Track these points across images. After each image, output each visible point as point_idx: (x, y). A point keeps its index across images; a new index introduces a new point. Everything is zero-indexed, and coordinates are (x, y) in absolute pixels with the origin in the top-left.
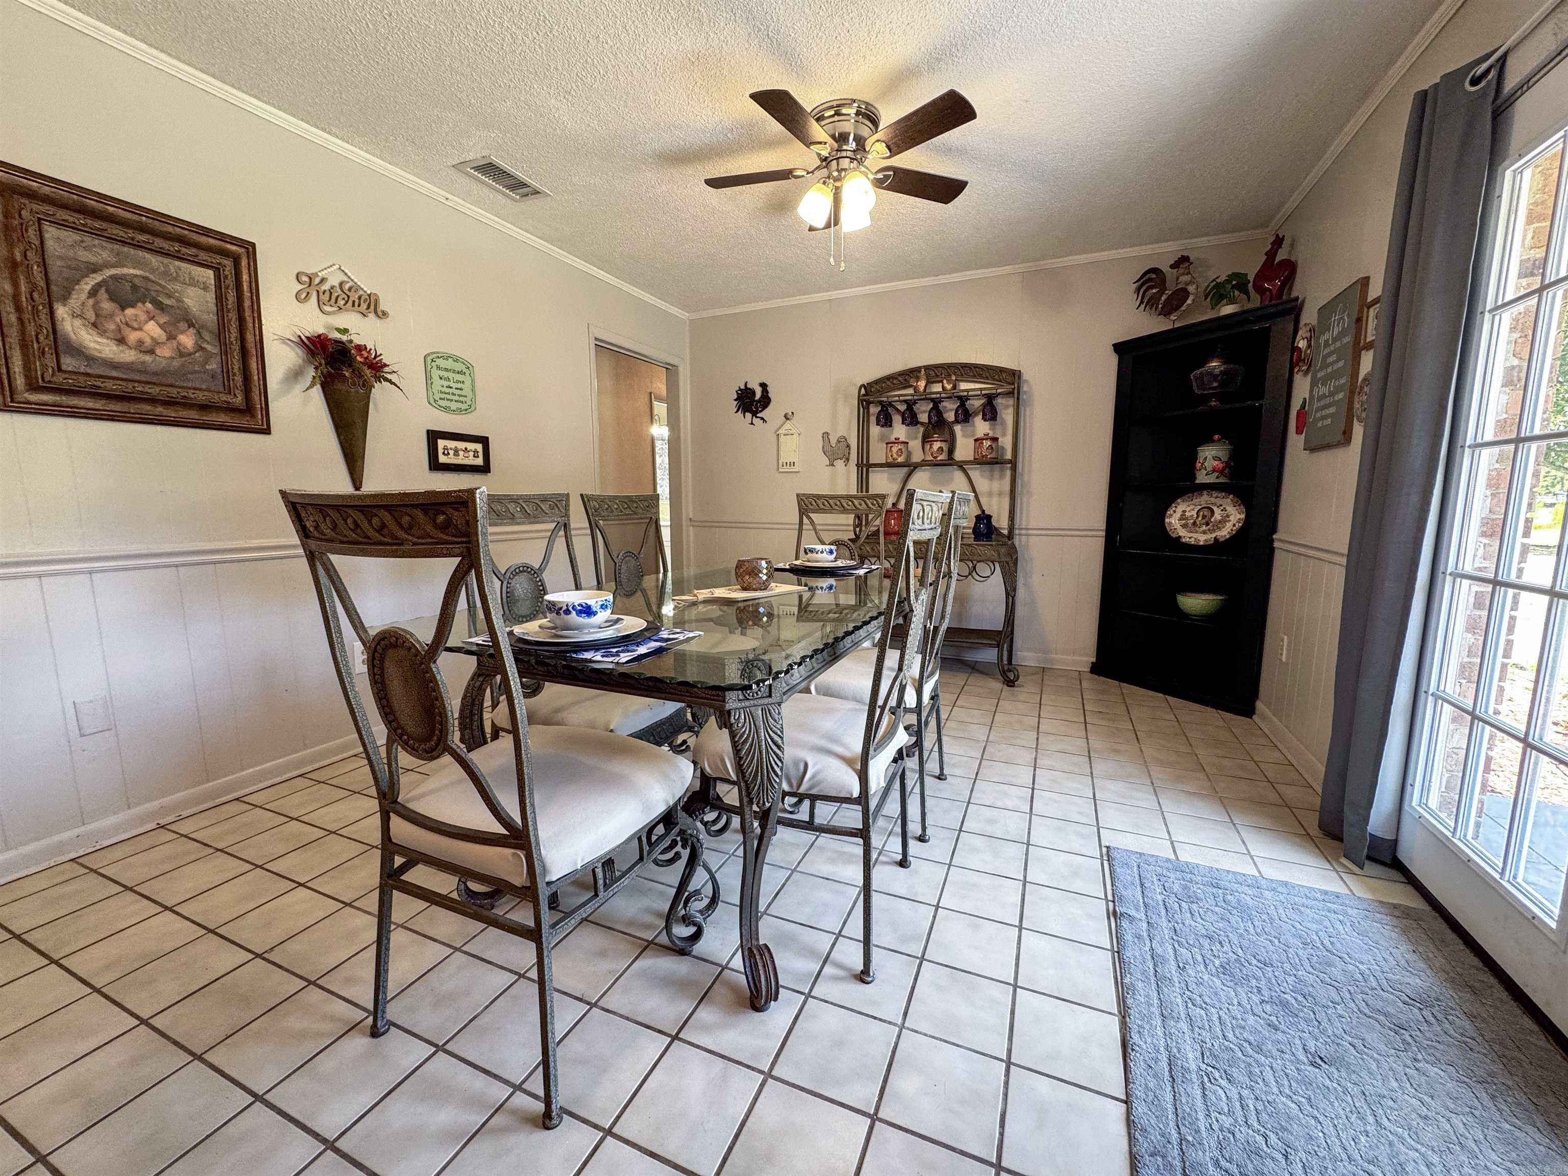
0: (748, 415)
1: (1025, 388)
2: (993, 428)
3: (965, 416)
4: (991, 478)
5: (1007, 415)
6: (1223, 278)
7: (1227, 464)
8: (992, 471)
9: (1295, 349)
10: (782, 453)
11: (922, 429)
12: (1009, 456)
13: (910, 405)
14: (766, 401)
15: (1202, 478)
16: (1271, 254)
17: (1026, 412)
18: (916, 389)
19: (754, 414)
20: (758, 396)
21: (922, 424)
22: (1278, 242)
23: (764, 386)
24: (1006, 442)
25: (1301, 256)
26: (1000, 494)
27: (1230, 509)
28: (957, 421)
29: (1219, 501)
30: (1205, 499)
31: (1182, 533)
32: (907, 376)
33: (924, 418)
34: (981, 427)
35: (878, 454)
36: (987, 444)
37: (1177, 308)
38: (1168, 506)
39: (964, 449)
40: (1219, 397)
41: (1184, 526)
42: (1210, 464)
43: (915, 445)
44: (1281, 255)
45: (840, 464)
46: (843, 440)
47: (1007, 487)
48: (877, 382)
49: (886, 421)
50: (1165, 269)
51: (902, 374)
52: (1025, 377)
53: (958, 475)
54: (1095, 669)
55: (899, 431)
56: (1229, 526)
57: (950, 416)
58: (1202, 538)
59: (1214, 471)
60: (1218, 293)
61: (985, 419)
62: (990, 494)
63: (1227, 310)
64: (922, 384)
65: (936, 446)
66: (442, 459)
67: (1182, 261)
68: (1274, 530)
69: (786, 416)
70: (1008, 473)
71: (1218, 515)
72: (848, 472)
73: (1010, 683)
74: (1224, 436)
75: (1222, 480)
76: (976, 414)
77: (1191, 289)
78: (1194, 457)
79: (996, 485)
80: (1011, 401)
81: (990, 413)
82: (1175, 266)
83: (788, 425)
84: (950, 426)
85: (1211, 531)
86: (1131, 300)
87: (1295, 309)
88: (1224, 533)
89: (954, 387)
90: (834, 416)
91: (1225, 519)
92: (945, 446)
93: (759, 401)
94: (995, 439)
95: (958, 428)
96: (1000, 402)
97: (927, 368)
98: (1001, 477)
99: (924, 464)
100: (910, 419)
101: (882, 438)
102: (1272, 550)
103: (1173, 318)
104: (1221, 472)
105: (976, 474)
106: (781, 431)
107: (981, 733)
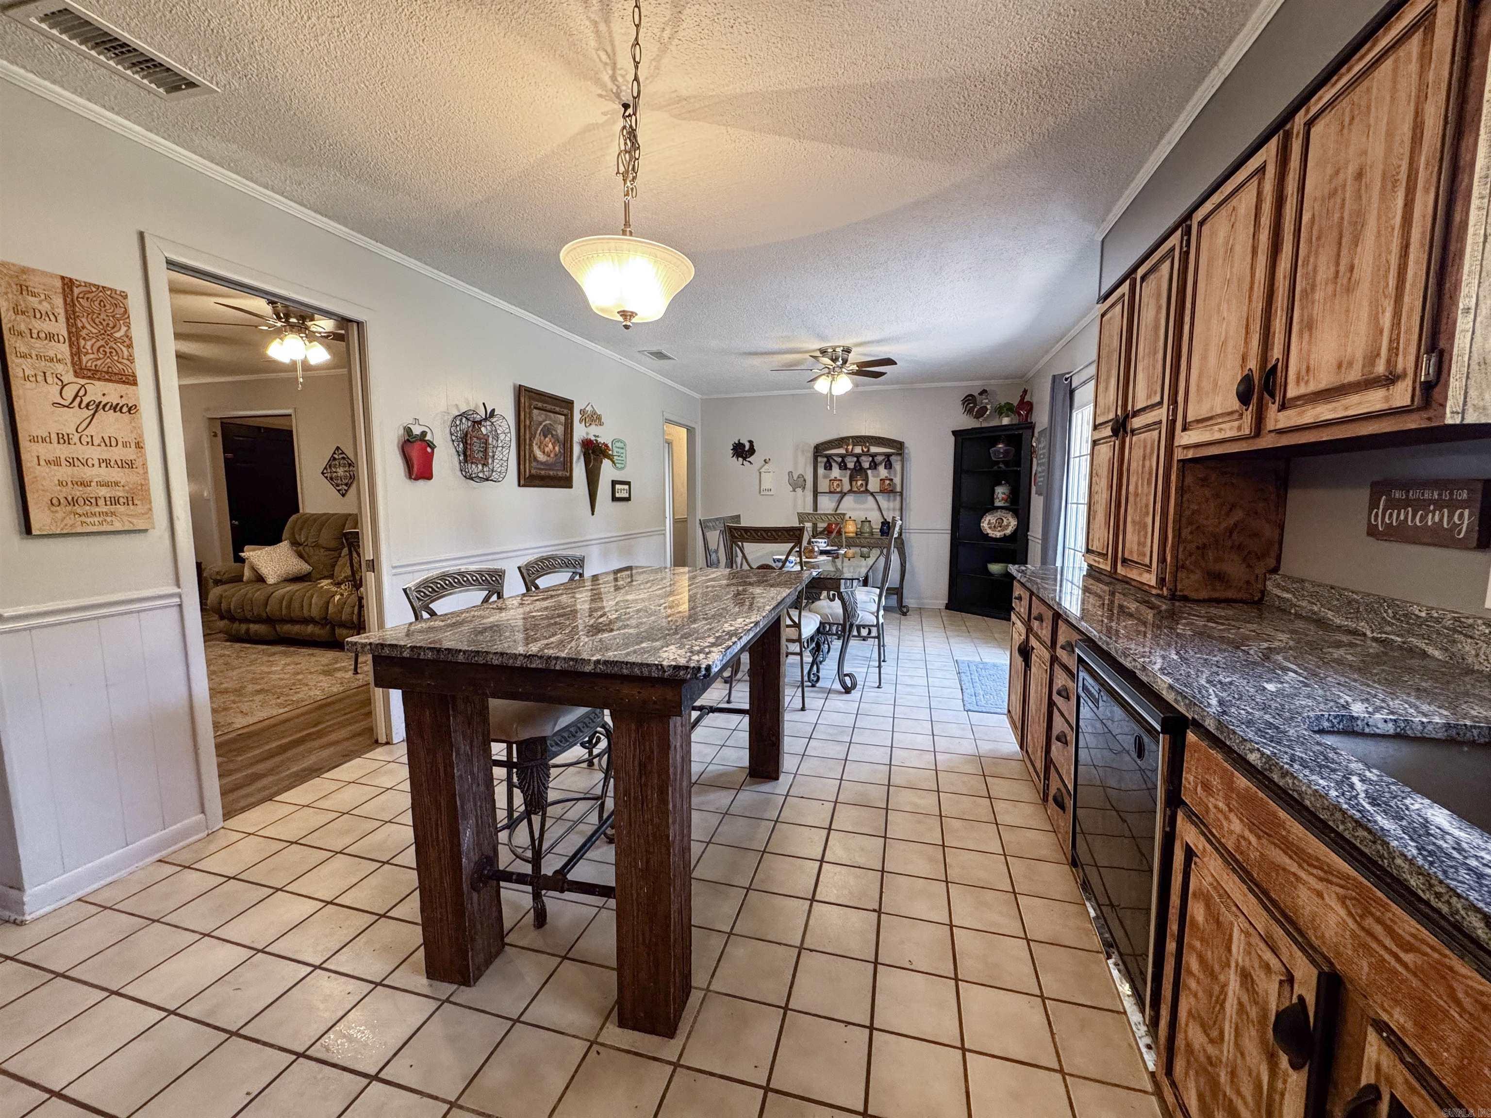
0: (740, 459)
1: (906, 451)
2: (889, 473)
3: (874, 466)
4: (889, 500)
5: (897, 466)
6: (1003, 404)
7: (1009, 497)
8: (889, 497)
9: (1032, 446)
10: (762, 482)
11: (849, 472)
12: (898, 489)
13: (843, 457)
14: (752, 451)
15: (998, 503)
16: (1023, 397)
17: (907, 465)
18: (847, 450)
19: (745, 459)
20: (747, 448)
21: (849, 469)
22: (1025, 392)
23: (751, 442)
24: (897, 480)
25: (1035, 400)
26: (894, 510)
27: (1011, 519)
28: (870, 468)
29: (1006, 515)
30: (999, 514)
31: (989, 531)
32: (841, 442)
33: (851, 465)
34: (883, 472)
35: (823, 486)
36: (887, 482)
37: (982, 416)
38: (982, 517)
39: (874, 484)
40: (1004, 462)
41: (990, 528)
42: (1001, 496)
43: (846, 480)
44: (1027, 399)
45: (799, 490)
46: (801, 476)
47: (898, 506)
48: (822, 444)
49: (828, 467)
50: (976, 394)
51: (837, 440)
52: (906, 445)
53: (870, 498)
54: (948, 607)
55: (836, 472)
56: (1010, 528)
57: (866, 465)
58: (998, 534)
59: (1003, 499)
60: (1001, 410)
61: (885, 468)
62: (888, 509)
63: (1006, 421)
64: (850, 447)
65: (860, 483)
66: (617, 495)
67: (984, 392)
68: (1028, 530)
69: (765, 460)
70: (898, 498)
71: (1005, 523)
72: (804, 496)
73: (904, 614)
74: (1007, 482)
75: (1006, 505)
76: (881, 463)
77: (989, 407)
78: (993, 492)
79: (891, 505)
80: (899, 458)
81: (889, 466)
82: (981, 394)
83: (766, 467)
84: (865, 470)
85: (1003, 530)
86: (960, 409)
87: (1031, 427)
88: (1008, 532)
89: (868, 450)
90: (796, 463)
91: (1008, 525)
92: (864, 483)
93: (748, 451)
94: (891, 480)
95: (869, 472)
96: (893, 458)
97: (852, 437)
98: (895, 500)
99: (851, 491)
100: (843, 466)
101: (825, 477)
102: (1028, 540)
103: (981, 420)
104: (1006, 501)
105: (879, 498)
106: (763, 470)
107: (896, 633)
